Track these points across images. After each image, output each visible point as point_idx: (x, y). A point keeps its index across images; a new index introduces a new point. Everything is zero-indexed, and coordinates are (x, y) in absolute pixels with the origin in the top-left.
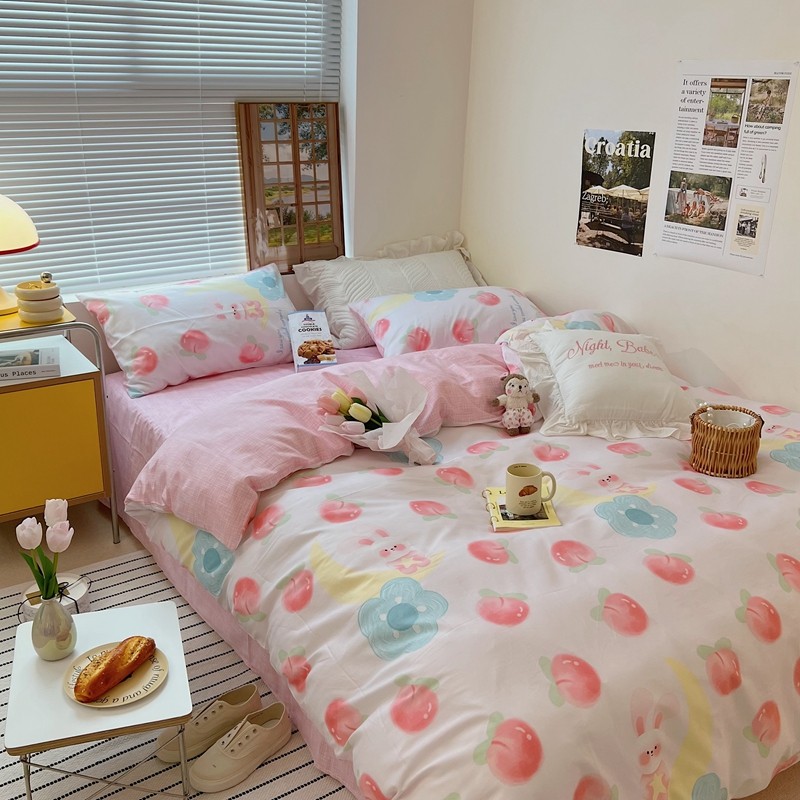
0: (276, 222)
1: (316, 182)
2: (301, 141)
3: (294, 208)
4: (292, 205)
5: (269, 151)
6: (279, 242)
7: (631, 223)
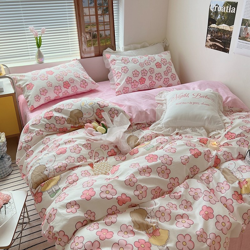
1: (104, 22)
2: (98, 7)
4: (95, 31)
5: (86, 11)
6: (91, 45)
7: (225, 40)
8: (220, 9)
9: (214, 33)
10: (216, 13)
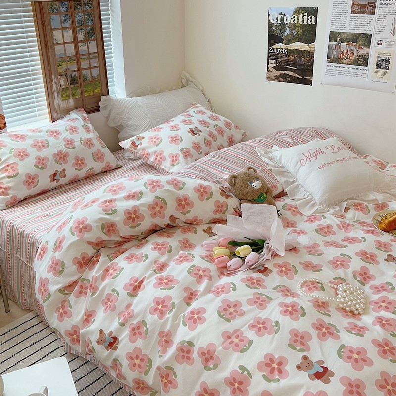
0: (66, 83)
1: (89, 54)
2: (77, 27)
3: (76, 73)
5: (57, 35)
6: (68, 97)
7: (304, 66)
8: (288, 20)
9: (281, 57)
10: (282, 26)
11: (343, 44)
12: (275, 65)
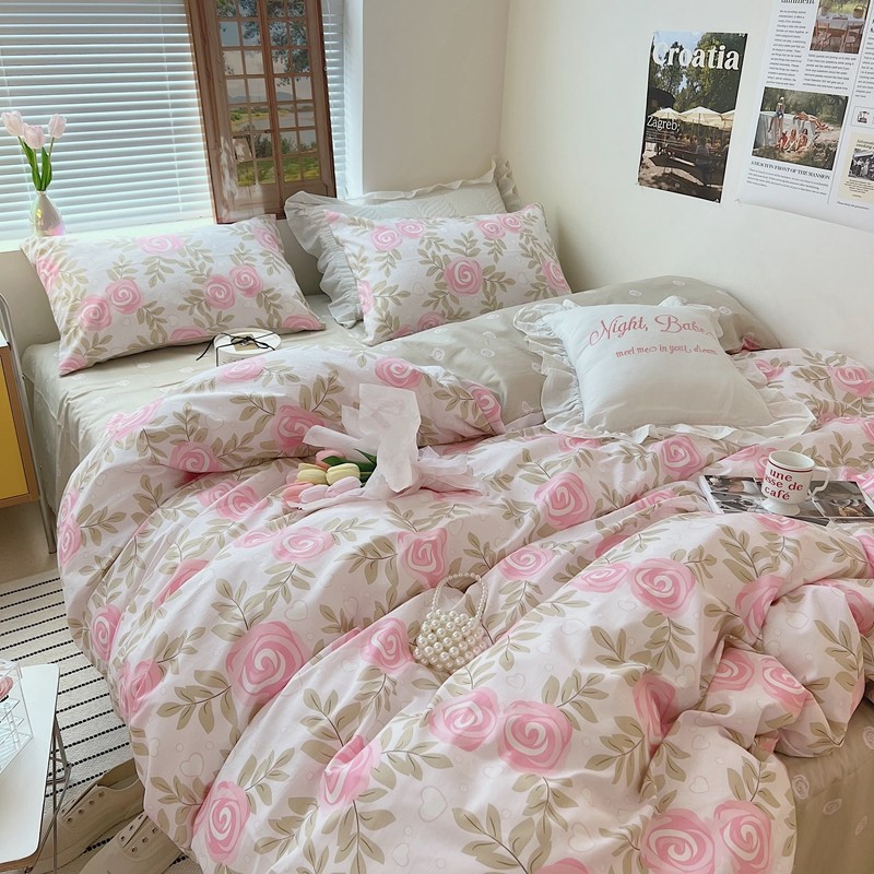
1: (296, 101)
2: (273, 48)
3: (269, 136)
4: (266, 132)
5: (232, 60)
6: (251, 180)
7: (708, 159)
8: (688, 59)
9: (668, 138)
10: (675, 71)
11: (788, 117)
12: (655, 154)
